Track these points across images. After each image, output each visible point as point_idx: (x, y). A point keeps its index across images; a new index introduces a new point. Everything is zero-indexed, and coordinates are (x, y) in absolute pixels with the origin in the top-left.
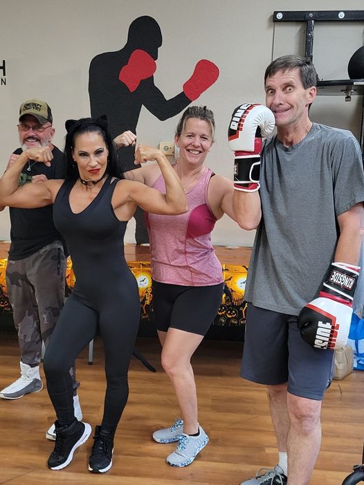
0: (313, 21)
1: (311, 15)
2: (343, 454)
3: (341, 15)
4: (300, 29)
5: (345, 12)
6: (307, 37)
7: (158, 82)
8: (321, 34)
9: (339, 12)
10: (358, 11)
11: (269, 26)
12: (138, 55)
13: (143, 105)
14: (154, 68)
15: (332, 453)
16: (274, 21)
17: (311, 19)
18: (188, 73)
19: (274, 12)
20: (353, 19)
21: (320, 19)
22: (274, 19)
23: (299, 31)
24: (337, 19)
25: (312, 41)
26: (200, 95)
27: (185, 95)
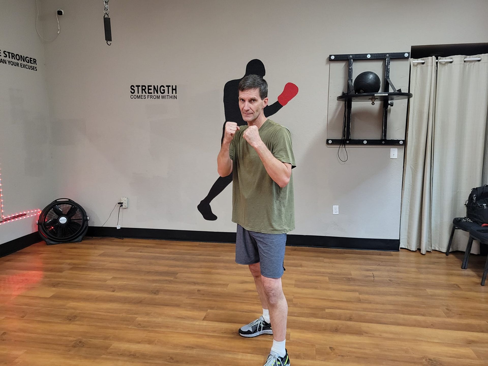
0: (352, 60)
1: (351, 56)
2: (373, 313)
3: (369, 56)
4: (345, 65)
5: (370, 54)
6: (349, 69)
8: (357, 67)
9: (367, 54)
10: (378, 54)
11: (327, 63)
15: (366, 313)
16: (329, 60)
17: (351, 59)
18: (281, 90)
19: (330, 55)
20: (375, 58)
21: (356, 59)
22: (330, 59)
23: (344, 66)
24: (366, 58)
25: (352, 71)
26: (287, 103)
27: (279, 103)
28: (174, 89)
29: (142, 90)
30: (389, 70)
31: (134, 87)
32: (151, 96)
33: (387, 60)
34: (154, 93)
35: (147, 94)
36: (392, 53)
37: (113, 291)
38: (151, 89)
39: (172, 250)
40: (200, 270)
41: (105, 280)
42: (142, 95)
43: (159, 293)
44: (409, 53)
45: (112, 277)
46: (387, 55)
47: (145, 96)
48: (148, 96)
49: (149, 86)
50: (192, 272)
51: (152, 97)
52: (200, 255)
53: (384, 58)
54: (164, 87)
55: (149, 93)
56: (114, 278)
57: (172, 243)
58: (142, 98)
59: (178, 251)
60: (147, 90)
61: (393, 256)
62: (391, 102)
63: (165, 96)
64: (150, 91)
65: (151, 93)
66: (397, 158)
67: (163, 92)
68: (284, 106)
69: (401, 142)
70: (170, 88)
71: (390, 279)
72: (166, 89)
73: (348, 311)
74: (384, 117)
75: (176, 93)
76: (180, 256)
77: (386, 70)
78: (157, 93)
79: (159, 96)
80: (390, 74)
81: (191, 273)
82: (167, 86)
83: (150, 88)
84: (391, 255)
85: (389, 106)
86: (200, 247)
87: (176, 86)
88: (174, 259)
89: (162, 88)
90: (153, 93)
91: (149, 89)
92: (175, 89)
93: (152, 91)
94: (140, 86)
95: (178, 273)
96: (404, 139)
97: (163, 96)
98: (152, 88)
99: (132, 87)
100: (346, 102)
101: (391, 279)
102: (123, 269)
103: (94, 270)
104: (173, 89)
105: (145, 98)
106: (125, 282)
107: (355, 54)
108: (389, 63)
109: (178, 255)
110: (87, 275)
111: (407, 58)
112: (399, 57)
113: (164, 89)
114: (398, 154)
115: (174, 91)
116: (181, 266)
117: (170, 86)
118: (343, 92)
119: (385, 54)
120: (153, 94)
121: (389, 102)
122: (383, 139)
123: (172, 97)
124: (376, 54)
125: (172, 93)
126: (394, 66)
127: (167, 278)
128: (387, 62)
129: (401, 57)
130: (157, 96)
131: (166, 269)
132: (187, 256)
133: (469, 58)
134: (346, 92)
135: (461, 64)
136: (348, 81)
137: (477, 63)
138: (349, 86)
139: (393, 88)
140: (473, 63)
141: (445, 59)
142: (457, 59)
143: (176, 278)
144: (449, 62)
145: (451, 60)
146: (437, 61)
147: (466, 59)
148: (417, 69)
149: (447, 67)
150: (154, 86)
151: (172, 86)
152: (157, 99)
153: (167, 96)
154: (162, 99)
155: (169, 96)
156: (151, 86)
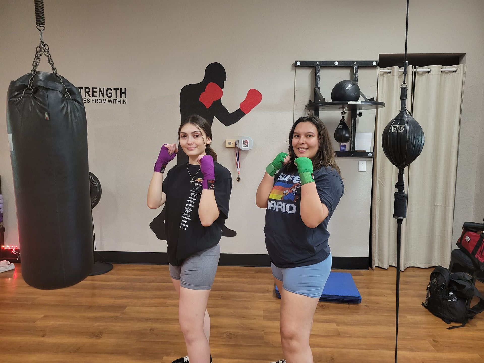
0: (319, 67)
1: (318, 63)
3: (336, 63)
4: (311, 72)
5: (338, 61)
6: (316, 76)
7: (224, 103)
8: (324, 74)
10: (346, 61)
11: (292, 69)
12: (211, 86)
13: (214, 116)
14: (221, 94)
15: (348, 350)
17: (318, 65)
19: (295, 61)
20: (343, 66)
21: (323, 66)
22: (295, 65)
24: (334, 66)
25: (319, 78)
26: (250, 111)
27: (241, 110)
28: (123, 93)
29: (86, 92)
30: (357, 78)
32: (95, 99)
33: (355, 68)
34: (100, 97)
35: (92, 98)
36: (360, 61)
37: (43, 336)
38: (96, 92)
39: (119, 277)
40: (153, 301)
41: (34, 321)
42: (86, 99)
43: (102, 336)
44: (376, 61)
45: (43, 316)
46: (355, 63)
47: (88, 100)
48: (93, 100)
49: (93, 89)
50: (144, 305)
51: (97, 101)
52: (153, 281)
53: (351, 66)
54: (111, 90)
55: (93, 96)
56: (46, 317)
57: (119, 267)
59: (126, 277)
60: (91, 93)
62: (359, 112)
63: (113, 100)
64: (95, 94)
65: (96, 96)
66: (365, 171)
67: (110, 95)
68: (247, 114)
69: (370, 155)
70: (119, 92)
71: (366, 304)
72: (114, 92)
73: (329, 350)
74: (352, 128)
75: (125, 97)
76: (129, 283)
77: (354, 78)
78: (104, 97)
79: (106, 100)
80: (358, 83)
81: (142, 306)
82: (114, 89)
83: (94, 90)
84: (362, 275)
85: (358, 116)
86: (153, 271)
87: (125, 89)
88: (122, 288)
89: (109, 91)
90: (98, 96)
91: (93, 92)
92: (125, 93)
93: (97, 94)
94: (82, 88)
95: (126, 307)
96: (372, 151)
97: (110, 100)
98: (97, 90)
100: (313, 111)
101: (368, 305)
102: (58, 304)
103: (22, 306)
104: (122, 93)
105: (89, 102)
106: (59, 323)
107: (322, 61)
108: (357, 71)
109: (127, 282)
110: (12, 314)
111: (375, 67)
112: (367, 65)
113: (111, 92)
114: (366, 167)
115: (123, 95)
116: (131, 297)
117: (118, 89)
118: (310, 101)
119: (353, 62)
120: (98, 98)
121: (358, 112)
122: (352, 150)
123: (120, 101)
124: (343, 61)
125: (121, 97)
126: (362, 74)
127: (112, 314)
128: (355, 70)
129: (369, 66)
130: (103, 99)
131: (111, 301)
132: (137, 283)
133: (445, 68)
134: (313, 101)
135: (438, 74)
136: (315, 89)
137: (453, 73)
138: (316, 94)
139: (364, 97)
140: (449, 74)
141: (423, 68)
142: (435, 68)
143: (124, 314)
144: (426, 72)
145: (429, 70)
146: (415, 70)
147: (442, 70)
148: (383, 78)
149: (424, 77)
150: (99, 88)
151: (121, 89)
152: (103, 103)
153: (115, 100)
154: (109, 103)
155: (117, 100)
156: (97, 88)
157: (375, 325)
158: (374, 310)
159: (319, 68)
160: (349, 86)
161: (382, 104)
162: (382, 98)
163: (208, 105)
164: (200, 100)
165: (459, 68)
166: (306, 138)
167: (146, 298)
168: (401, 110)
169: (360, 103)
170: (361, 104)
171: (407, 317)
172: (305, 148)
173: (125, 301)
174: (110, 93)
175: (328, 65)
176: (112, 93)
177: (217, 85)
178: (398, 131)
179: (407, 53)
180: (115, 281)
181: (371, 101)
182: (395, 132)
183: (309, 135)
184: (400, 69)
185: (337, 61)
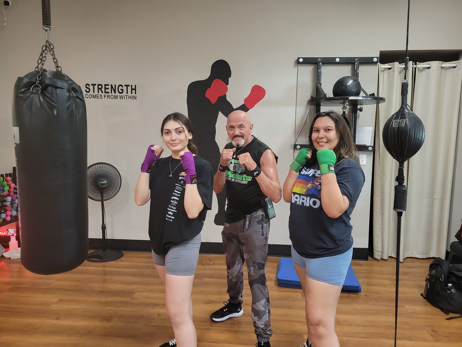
0: (321, 63)
1: (320, 60)
3: (338, 60)
6: (318, 72)
8: (325, 70)
9: (336, 58)
10: (347, 58)
11: (295, 66)
12: (217, 82)
13: (220, 111)
14: (226, 90)
15: (348, 338)
16: (298, 63)
17: (320, 62)
18: (247, 93)
19: (298, 58)
20: (344, 62)
21: (325, 62)
23: (313, 69)
24: (335, 62)
25: (321, 74)
26: (254, 106)
27: (245, 106)
28: (134, 89)
29: (99, 89)
30: (358, 74)
31: (89, 86)
32: (107, 95)
33: (356, 64)
34: (111, 93)
36: (360, 58)
37: (58, 319)
38: (108, 89)
39: (129, 263)
41: (49, 304)
42: (99, 95)
43: (113, 320)
44: (377, 58)
45: (57, 300)
46: (356, 59)
47: (101, 96)
48: (105, 96)
49: (105, 85)
50: (152, 291)
51: (109, 97)
53: (352, 62)
54: (122, 87)
55: (105, 92)
56: (61, 301)
57: (129, 255)
58: (98, 97)
59: (135, 264)
60: (103, 89)
61: (363, 266)
63: (124, 96)
66: (366, 164)
67: (121, 91)
68: (250, 109)
69: (370, 148)
70: (129, 88)
71: (365, 294)
72: (125, 88)
74: (353, 122)
75: (135, 93)
76: (138, 270)
77: (355, 75)
78: (115, 93)
79: (117, 95)
80: (359, 78)
81: (150, 292)
82: (125, 85)
83: (107, 87)
84: (361, 265)
85: (358, 111)
87: (135, 86)
88: (132, 275)
89: (120, 88)
90: (110, 92)
91: (105, 89)
92: (135, 89)
93: (109, 91)
94: (95, 85)
95: (135, 293)
96: (373, 145)
97: (121, 96)
99: (88, 86)
100: (315, 106)
101: (367, 294)
102: (71, 289)
104: (132, 89)
105: (101, 98)
106: (72, 306)
107: (324, 58)
109: (136, 268)
110: (29, 297)
111: (376, 63)
112: (368, 61)
114: (366, 160)
115: (134, 91)
116: (139, 283)
117: (129, 86)
118: (312, 96)
119: (354, 59)
120: (110, 94)
121: (359, 107)
123: (131, 97)
124: (345, 58)
125: (132, 93)
126: (363, 70)
127: (122, 299)
128: (357, 67)
129: (370, 62)
130: (115, 95)
131: (120, 287)
132: (146, 270)
133: (445, 64)
134: (315, 96)
135: (438, 70)
136: (317, 85)
137: (453, 69)
138: (318, 90)
139: (365, 93)
140: (449, 70)
141: (423, 65)
142: (435, 65)
143: (133, 299)
144: (426, 68)
145: (429, 66)
146: (415, 66)
147: (442, 65)
148: (384, 74)
149: (424, 73)
150: (111, 85)
151: (132, 86)
152: (115, 99)
153: (126, 96)
154: (120, 99)
155: (127, 96)
156: (109, 85)
157: (374, 314)
158: (374, 299)
159: (321, 65)
160: (350, 82)
161: (382, 99)
162: (383, 93)
163: (213, 100)
164: (205, 95)
165: (459, 64)
166: (326, 132)
167: (154, 284)
168: (402, 105)
169: (360, 98)
170: (362, 99)
171: (406, 307)
172: (324, 142)
173: (133, 287)
174: (121, 90)
175: (330, 61)
176: (123, 89)
177: (222, 82)
178: (399, 125)
179: (408, 50)
180: (125, 267)
181: (372, 96)
182: (396, 126)
183: (328, 130)
184: (400, 65)
185: (339, 58)
